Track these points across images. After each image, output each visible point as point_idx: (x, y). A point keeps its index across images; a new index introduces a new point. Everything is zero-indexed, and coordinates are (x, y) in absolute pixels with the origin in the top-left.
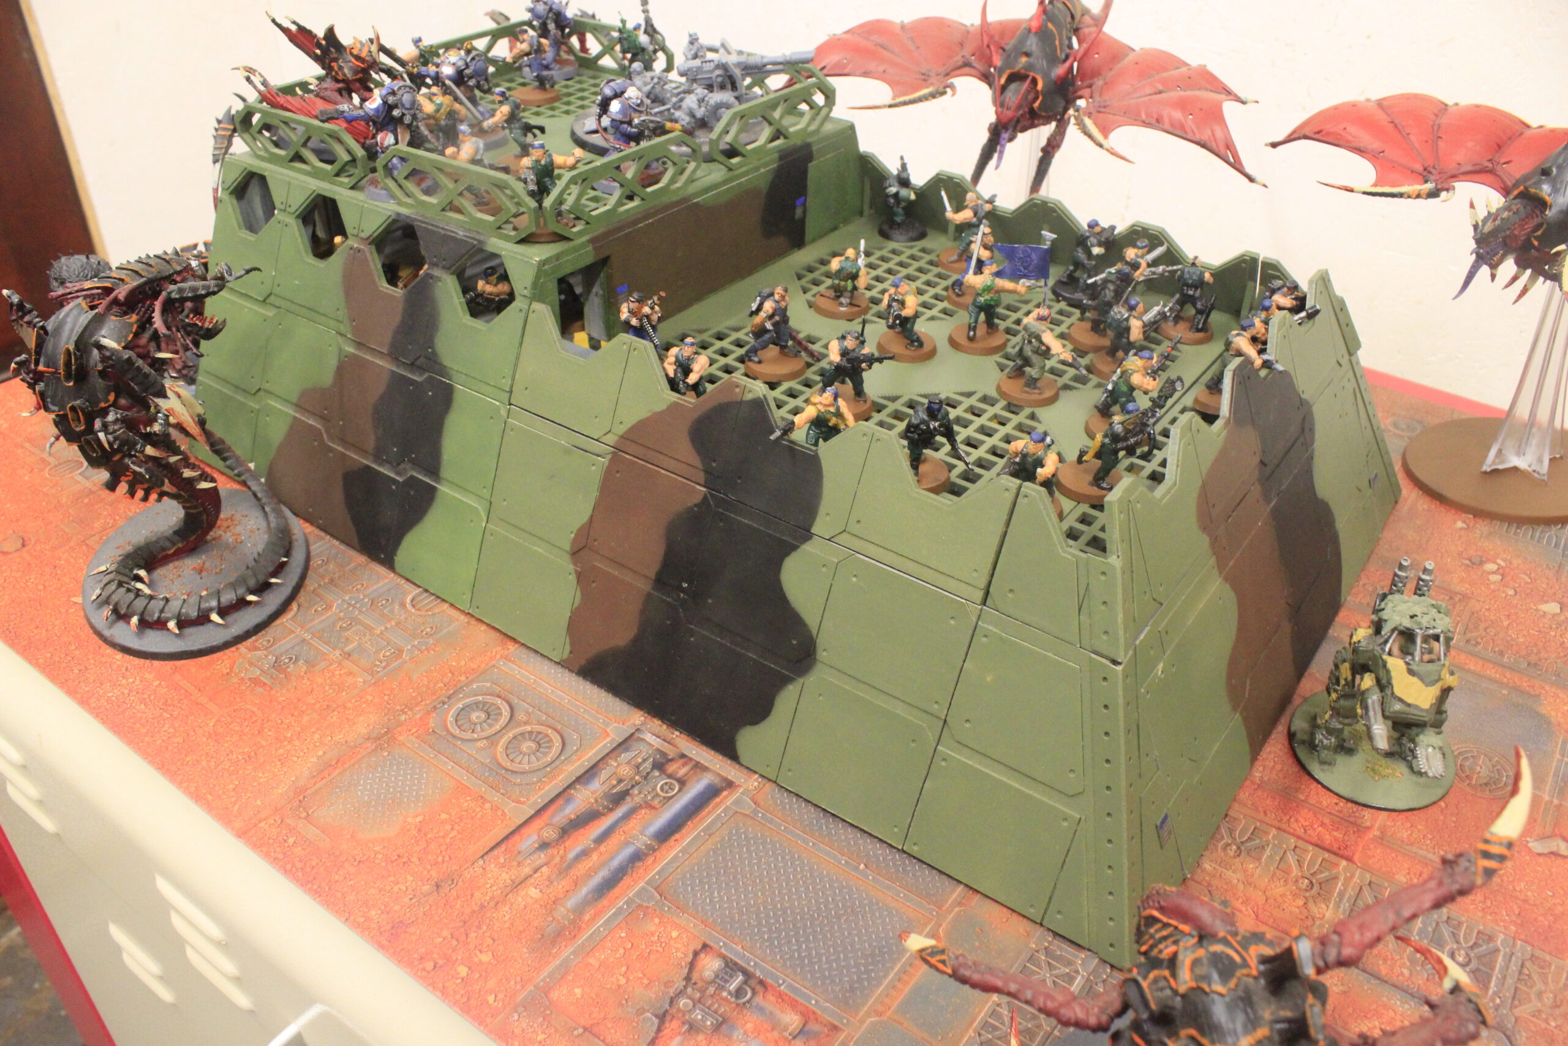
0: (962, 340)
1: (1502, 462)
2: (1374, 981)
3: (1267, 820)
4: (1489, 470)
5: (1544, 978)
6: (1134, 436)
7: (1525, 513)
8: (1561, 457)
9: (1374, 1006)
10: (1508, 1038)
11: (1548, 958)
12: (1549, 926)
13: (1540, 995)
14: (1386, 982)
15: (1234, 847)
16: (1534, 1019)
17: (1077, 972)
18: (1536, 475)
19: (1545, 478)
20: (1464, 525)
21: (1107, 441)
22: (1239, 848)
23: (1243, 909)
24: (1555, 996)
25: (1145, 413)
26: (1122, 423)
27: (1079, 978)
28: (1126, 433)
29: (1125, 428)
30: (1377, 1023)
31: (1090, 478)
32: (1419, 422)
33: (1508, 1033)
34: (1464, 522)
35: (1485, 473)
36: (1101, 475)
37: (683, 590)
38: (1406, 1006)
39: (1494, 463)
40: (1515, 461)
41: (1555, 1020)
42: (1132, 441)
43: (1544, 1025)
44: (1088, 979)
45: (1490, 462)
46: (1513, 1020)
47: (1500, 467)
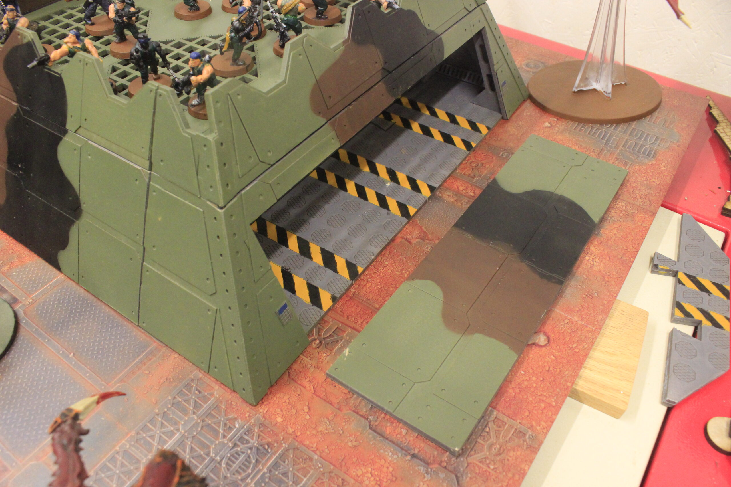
0: (229, 6)
1: (586, 86)
2: (379, 438)
3: (347, 322)
4: (576, 90)
5: (498, 433)
6: (247, 26)
7: (590, 117)
8: (626, 84)
9: (373, 457)
10: (457, 478)
11: (505, 419)
12: (515, 397)
13: (490, 447)
14: (387, 439)
15: (318, 341)
16: (481, 465)
17: (178, 430)
18: (605, 94)
19: (610, 96)
20: (549, 125)
21: (233, 34)
22: (320, 342)
23: (308, 386)
24: (500, 448)
25: (249, 10)
26: (238, 20)
27: (178, 434)
28: (243, 26)
29: (240, 23)
30: (370, 469)
31: (231, 62)
32: (542, 63)
33: (459, 475)
34: (549, 123)
35: (574, 92)
36: (236, 57)
37: (20, 169)
38: (395, 457)
39: (579, 86)
40: (595, 86)
41: (495, 464)
42: (248, 29)
43: (485, 468)
44: (184, 435)
45: (577, 85)
46: (466, 465)
47: (584, 89)
